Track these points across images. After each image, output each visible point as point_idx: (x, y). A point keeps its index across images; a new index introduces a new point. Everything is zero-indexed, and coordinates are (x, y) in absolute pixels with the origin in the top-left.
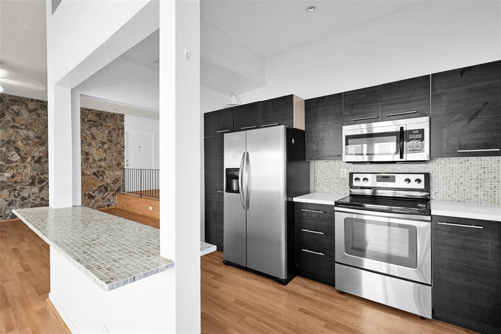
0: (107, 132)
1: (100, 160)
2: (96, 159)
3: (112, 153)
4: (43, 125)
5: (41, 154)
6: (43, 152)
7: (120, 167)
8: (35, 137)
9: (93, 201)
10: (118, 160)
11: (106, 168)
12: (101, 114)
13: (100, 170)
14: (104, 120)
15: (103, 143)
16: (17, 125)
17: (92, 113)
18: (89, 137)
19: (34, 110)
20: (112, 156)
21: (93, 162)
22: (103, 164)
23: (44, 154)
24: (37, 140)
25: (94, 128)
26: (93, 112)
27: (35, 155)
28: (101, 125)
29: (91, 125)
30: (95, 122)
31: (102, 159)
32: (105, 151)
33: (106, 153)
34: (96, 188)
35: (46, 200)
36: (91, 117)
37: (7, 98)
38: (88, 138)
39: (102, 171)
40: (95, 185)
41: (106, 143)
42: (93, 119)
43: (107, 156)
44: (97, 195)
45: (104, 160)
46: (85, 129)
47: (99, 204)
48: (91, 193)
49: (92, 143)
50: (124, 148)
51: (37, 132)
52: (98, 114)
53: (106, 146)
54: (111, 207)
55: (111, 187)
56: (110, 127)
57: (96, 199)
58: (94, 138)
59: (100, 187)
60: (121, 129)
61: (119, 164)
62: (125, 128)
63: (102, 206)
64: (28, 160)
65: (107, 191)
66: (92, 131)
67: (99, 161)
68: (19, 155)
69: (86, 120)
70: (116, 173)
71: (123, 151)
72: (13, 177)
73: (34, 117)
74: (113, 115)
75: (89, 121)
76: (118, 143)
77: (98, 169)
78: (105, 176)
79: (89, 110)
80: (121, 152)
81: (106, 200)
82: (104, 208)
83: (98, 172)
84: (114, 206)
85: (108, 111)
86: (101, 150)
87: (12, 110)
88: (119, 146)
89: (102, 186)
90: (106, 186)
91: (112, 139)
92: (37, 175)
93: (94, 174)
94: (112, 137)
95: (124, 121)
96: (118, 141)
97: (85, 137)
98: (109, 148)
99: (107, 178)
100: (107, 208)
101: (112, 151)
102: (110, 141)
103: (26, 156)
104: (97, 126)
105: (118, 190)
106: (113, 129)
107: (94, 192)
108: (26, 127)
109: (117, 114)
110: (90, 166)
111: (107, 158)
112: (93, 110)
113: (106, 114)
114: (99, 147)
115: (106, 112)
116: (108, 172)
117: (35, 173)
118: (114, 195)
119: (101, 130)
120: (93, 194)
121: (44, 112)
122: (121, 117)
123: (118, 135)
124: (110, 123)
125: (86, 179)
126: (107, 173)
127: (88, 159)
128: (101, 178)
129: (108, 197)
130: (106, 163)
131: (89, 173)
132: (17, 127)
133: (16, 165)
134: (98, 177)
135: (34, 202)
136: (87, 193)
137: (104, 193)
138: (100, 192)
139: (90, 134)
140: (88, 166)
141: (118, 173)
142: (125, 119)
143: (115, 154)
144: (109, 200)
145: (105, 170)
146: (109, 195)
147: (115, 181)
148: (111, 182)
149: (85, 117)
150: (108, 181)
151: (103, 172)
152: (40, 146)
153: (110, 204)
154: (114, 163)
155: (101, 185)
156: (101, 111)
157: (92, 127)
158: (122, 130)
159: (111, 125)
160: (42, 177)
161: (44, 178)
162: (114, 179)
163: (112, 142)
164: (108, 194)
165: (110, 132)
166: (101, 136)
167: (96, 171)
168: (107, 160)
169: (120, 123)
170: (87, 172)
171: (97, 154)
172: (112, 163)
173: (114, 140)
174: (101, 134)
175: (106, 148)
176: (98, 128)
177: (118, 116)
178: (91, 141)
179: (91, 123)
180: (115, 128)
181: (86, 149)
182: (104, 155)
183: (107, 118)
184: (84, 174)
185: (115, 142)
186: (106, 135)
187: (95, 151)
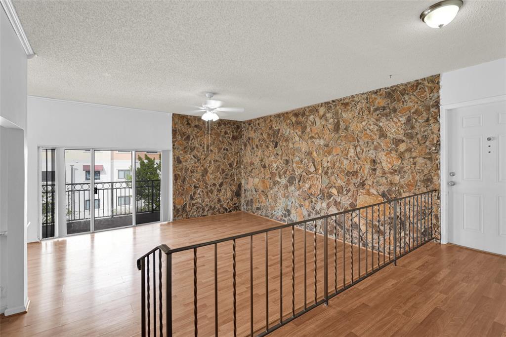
0: (403, 120)
1: (394, 172)
2: (386, 169)
3: (414, 158)
5: (329, 165)
6: (330, 162)
7: (431, 187)
8: (324, 146)
10: (426, 172)
11: (402, 187)
13: (394, 189)
14: (399, 100)
15: (398, 142)
16: (313, 135)
17: (381, 95)
18: (375, 134)
19: (323, 116)
20: (415, 164)
21: (381, 175)
22: (397, 178)
23: (331, 164)
24: (326, 148)
25: (384, 119)
26: (381, 92)
27: (325, 166)
28: (395, 110)
29: (380, 116)
30: (384, 108)
31: (395, 171)
32: (401, 156)
33: (403, 160)
36: (379, 103)
37: (307, 110)
38: (375, 137)
39: (395, 191)
41: (403, 141)
42: (382, 104)
43: (405, 165)
45: (400, 173)
46: (372, 123)
49: (379, 144)
51: (326, 139)
52: (390, 93)
53: (402, 147)
56: (409, 109)
58: (383, 135)
60: (434, 106)
61: (428, 180)
62: (441, 102)
64: (320, 171)
66: (381, 124)
67: (391, 173)
68: (314, 166)
69: (372, 109)
71: (438, 152)
72: (310, 188)
73: (323, 123)
74: (417, 85)
75: (376, 110)
77: (389, 187)
80: (433, 156)
83: (389, 191)
86: (393, 154)
87: (310, 121)
88: (428, 143)
91: (415, 131)
92: (326, 188)
93: (383, 194)
94: (413, 127)
95: (439, 88)
96: (426, 133)
97: (371, 136)
98: (409, 150)
101: (414, 155)
102: (410, 136)
103: (318, 167)
104: (386, 115)
106: (416, 112)
108: (319, 136)
109: (424, 79)
110: (378, 182)
112: (380, 89)
113: (402, 87)
114: (391, 150)
115: (402, 85)
117: (325, 186)
119: (395, 119)
121: (330, 114)
122: (434, 82)
123: (427, 120)
124: (411, 103)
125: (372, 201)
127: (375, 170)
130: (402, 177)
131: (375, 193)
132: (313, 137)
133: (312, 176)
139: (377, 130)
140: (375, 181)
142: (441, 84)
143: (420, 161)
149: (371, 105)
152: (328, 155)
154: (418, 177)
156: (393, 86)
157: (380, 117)
158: (434, 109)
159: (411, 104)
161: (331, 192)
163: (412, 138)
165: (409, 120)
166: (394, 130)
167: (386, 190)
168: (404, 172)
169: (431, 95)
170: (373, 191)
171: (387, 161)
172: (413, 178)
173: (417, 134)
174: (395, 127)
175: (402, 150)
176: (389, 118)
177: (426, 83)
178: (379, 141)
179: (378, 112)
180: (420, 107)
181: (372, 154)
182: (397, 163)
183: (403, 95)
184: (368, 193)
185: (419, 136)
186: (403, 127)
187: (384, 158)
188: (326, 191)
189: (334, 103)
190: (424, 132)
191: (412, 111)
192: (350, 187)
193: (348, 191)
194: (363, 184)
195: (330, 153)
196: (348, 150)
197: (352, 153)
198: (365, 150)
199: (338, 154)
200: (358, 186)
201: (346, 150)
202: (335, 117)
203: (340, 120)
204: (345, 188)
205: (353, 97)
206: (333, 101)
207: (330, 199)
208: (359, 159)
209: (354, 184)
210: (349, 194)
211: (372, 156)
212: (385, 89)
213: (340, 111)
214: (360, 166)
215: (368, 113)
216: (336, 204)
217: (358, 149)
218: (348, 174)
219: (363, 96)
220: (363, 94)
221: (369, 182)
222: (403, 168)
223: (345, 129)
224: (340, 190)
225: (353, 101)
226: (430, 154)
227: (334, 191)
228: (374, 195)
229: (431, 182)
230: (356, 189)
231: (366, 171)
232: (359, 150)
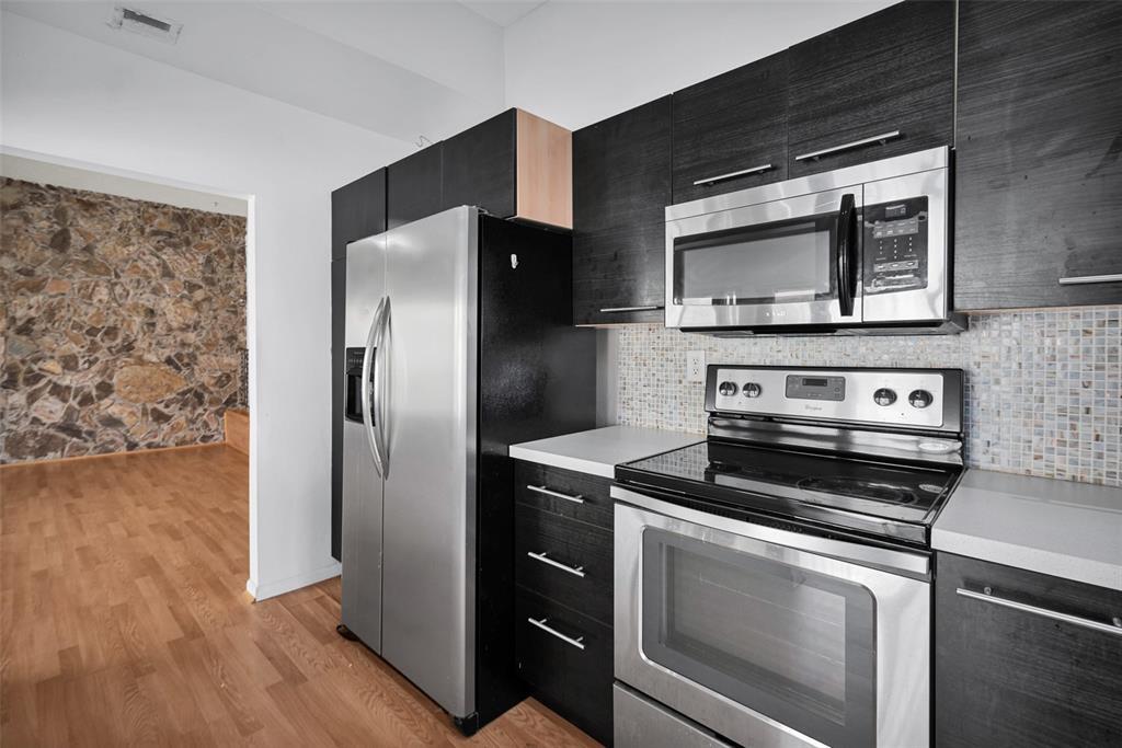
0: (201, 259)
1: (185, 328)
2: (175, 325)
3: (215, 311)
4: (39, 242)
5: (32, 313)
6: (39, 308)
7: (235, 346)
8: (19, 271)
9: (166, 427)
10: (230, 328)
11: (198, 348)
12: (187, 216)
13: (186, 351)
14: (195, 231)
15: (192, 287)
17: (165, 214)
18: (154, 271)
19: (14, 207)
20: (215, 318)
21: (164, 333)
22: (191, 337)
23: (40, 313)
24: (22, 278)
25: (169, 250)
26: (165, 210)
27: (19, 314)
28: (188, 243)
29: (162, 244)
30: (170, 235)
31: (189, 326)
32: (197, 306)
33: (200, 312)
34: (174, 395)
35: (44, 424)
36: (160, 224)
38: (153, 275)
39: (188, 354)
40: (169, 389)
41: (200, 287)
42: (167, 228)
43: (203, 319)
44: (177, 413)
45: (195, 328)
46: (147, 252)
47: (181, 434)
48: (161, 407)
49: (161, 286)
50: (245, 298)
51: (22, 258)
52: (180, 216)
53: (199, 295)
54: (211, 442)
55: (211, 393)
56: (209, 247)
57: (173, 422)
58: (167, 273)
59: (184, 393)
60: (239, 252)
61: (232, 339)
62: (247, 250)
63: (188, 438)
65: (201, 403)
66: (164, 257)
67: (182, 330)
69: (148, 230)
70: (226, 360)
71: (244, 305)
74: (218, 220)
75: (155, 233)
76: (230, 287)
77: (179, 350)
78: (196, 367)
79: (156, 207)
80: (239, 309)
81: (199, 424)
82: (193, 445)
83: (179, 356)
84: (218, 440)
85: (205, 209)
86: (186, 303)
88: (232, 294)
89: (189, 391)
90: (200, 390)
91: (216, 277)
92: (23, 362)
93: (169, 361)
94: (213, 272)
95: (246, 233)
96: (229, 282)
97: (145, 271)
98: (208, 299)
99: (202, 370)
100: (202, 444)
101: (215, 306)
102: (211, 282)
104: (175, 246)
105: (231, 401)
106: (219, 253)
107: (167, 406)
109: (228, 216)
110: (158, 343)
111: (202, 324)
112: (165, 206)
113: (199, 215)
114: (182, 297)
115: (199, 212)
116: (205, 356)
117: (18, 357)
118: (219, 413)
119: (188, 255)
120: (166, 411)
121: (39, 210)
122: (239, 224)
123: (231, 266)
124: (210, 238)
125: (147, 373)
126: (201, 358)
127: (153, 325)
128: (185, 371)
129: (205, 417)
130: (199, 335)
131: (154, 359)
134: (178, 369)
135: (14, 427)
136: (150, 406)
137: (194, 408)
138: (185, 405)
139: (158, 265)
140: (154, 342)
141: (232, 360)
142: (248, 229)
143: (223, 314)
144: (206, 425)
145: (198, 353)
146: (206, 413)
147: (224, 380)
148: (213, 381)
149: (146, 223)
150: (205, 378)
151: (193, 357)
152: (29, 293)
153: (208, 434)
154: (220, 334)
155: (186, 388)
156: (185, 209)
157: (163, 247)
158: (240, 255)
159: (212, 242)
160: (35, 368)
161: (40, 369)
162: (220, 373)
163: (213, 284)
164: (205, 410)
165: (209, 261)
166: (186, 270)
167: (172, 354)
168: (202, 327)
169: (237, 238)
170: (148, 357)
171: (176, 312)
172: (215, 336)
173: (219, 280)
174: (187, 266)
175: (199, 299)
176: (179, 251)
177: (230, 221)
178: (160, 281)
179: (159, 238)
180: (224, 249)
181: (147, 300)
182: (193, 316)
183: (201, 225)
184: (141, 362)
185: (222, 284)
186: (201, 268)
187: (171, 306)
188: (24, 368)
189: (53, 192)
190: (228, 279)
191: (213, 250)
192: (97, 355)
193: (91, 363)
194: (128, 347)
195: (36, 288)
196: (94, 289)
197: (103, 293)
198: (132, 293)
199: (63, 294)
200: (118, 351)
201: (88, 287)
202: (54, 220)
203: (71, 229)
204: (83, 357)
205: (107, 197)
206: (50, 187)
207: (37, 382)
208: (120, 306)
209: (109, 349)
210: (94, 368)
211: (147, 303)
212: (174, 207)
213: (71, 213)
214: (120, 318)
215: (139, 233)
216: (59, 391)
217: (118, 290)
218: (92, 332)
219: (130, 203)
220: (130, 200)
221: (141, 344)
222: (199, 322)
223: (84, 249)
224: (69, 363)
225: (108, 204)
226: (234, 306)
227: (53, 366)
228: (153, 363)
229: (236, 339)
230: (113, 358)
231: (135, 328)
232: (121, 291)
